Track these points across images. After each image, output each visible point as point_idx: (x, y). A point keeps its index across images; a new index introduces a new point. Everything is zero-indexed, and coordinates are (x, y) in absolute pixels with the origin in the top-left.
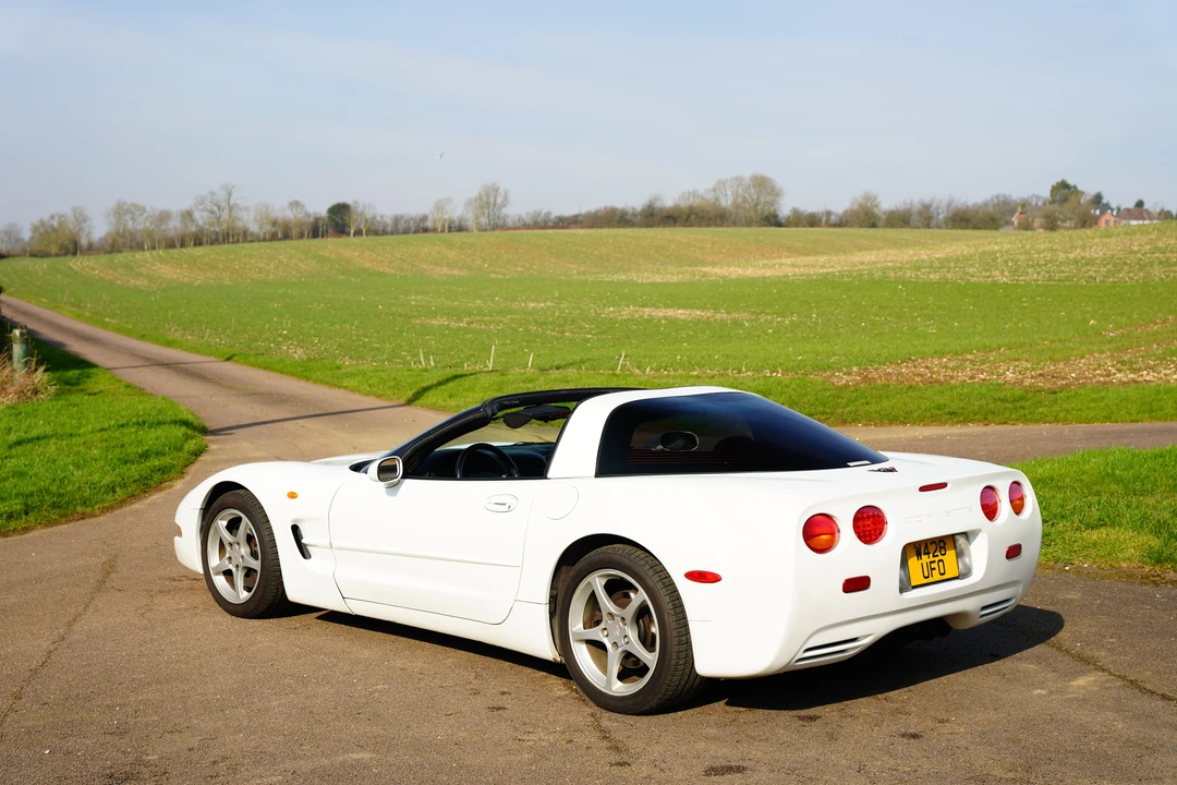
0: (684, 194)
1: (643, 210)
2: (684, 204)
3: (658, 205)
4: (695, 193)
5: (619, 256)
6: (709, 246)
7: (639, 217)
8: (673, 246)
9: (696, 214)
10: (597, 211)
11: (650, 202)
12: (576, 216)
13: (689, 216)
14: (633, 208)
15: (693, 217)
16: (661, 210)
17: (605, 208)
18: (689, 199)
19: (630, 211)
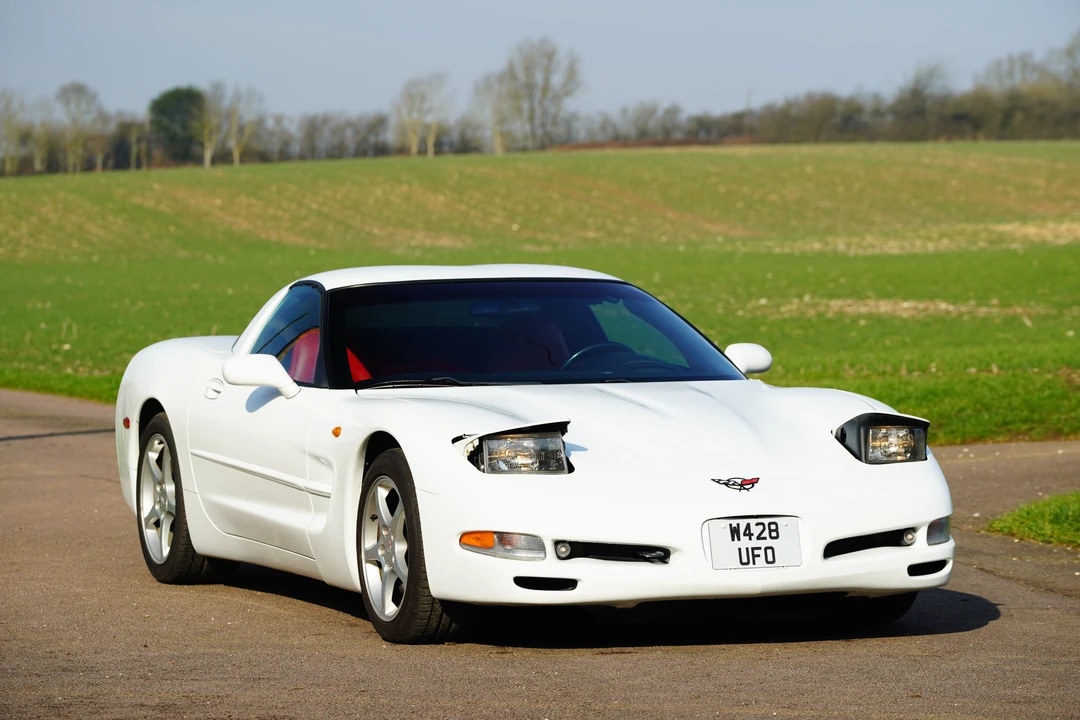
0: (999, 63)
1: (900, 101)
2: (997, 87)
3: (936, 88)
4: (1025, 61)
5: (827, 204)
6: (1041, 182)
7: (889, 118)
8: (954, 183)
9: (1027, 110)
10: (789, 105)
11: (918, 81)
12: (739, 117)
13: (1008, 115)
14: (877, 98)
15: (1019, 117)
16: (944, 101)
17: (810, 97)
18: (1011, 73)
19: (869, 105)
